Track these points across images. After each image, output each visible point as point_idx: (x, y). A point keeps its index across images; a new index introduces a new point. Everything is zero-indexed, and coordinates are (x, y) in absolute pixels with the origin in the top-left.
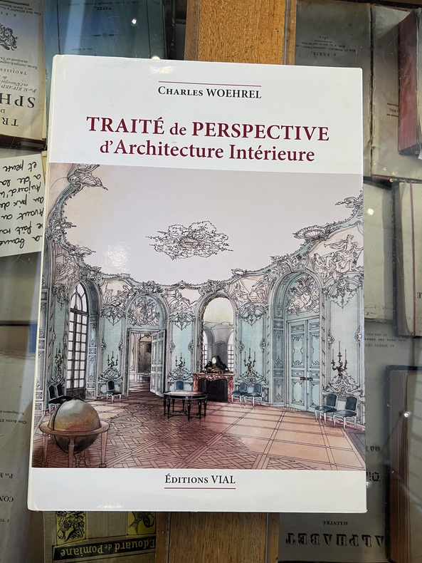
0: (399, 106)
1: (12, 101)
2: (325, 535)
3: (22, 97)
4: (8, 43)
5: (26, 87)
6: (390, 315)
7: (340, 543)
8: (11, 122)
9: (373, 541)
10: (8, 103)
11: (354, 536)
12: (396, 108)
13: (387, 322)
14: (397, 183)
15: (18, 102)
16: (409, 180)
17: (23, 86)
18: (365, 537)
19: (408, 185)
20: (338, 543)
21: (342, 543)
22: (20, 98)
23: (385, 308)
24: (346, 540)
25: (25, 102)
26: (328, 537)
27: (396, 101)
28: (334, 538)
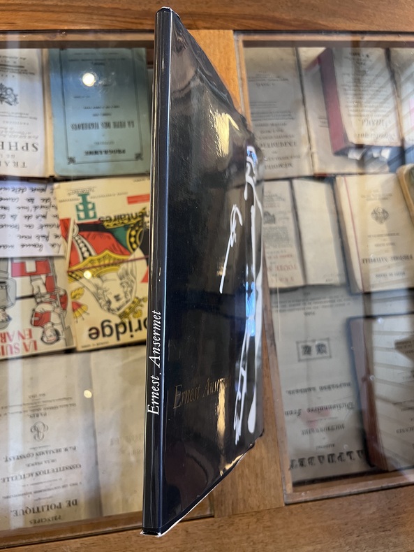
0: (328, 118)
1: (19, 147)
2: (319, 457)
3: (27, 144)
4: (10, 100)
5: (30, 135)
6: (344, 280)
7: (331, 460)
8: (20, 164)
9: (355, 455)
10: (17, 149)
11: (341, 454)
12: (326, 121)
13: (341, 286)
14: (335, 178)
15: (25, 148)
16: (343, 174)
17: (27, 135)
18: (349, 453)
19: (343, 178)
20: (329, 461)
21: (333, 461)
22: (25, 145)
23: (340, 275)
24: (336, 458)
25: (30, 147)
26: (321, 458)
27: (324, 114)
28: (326, 458)
